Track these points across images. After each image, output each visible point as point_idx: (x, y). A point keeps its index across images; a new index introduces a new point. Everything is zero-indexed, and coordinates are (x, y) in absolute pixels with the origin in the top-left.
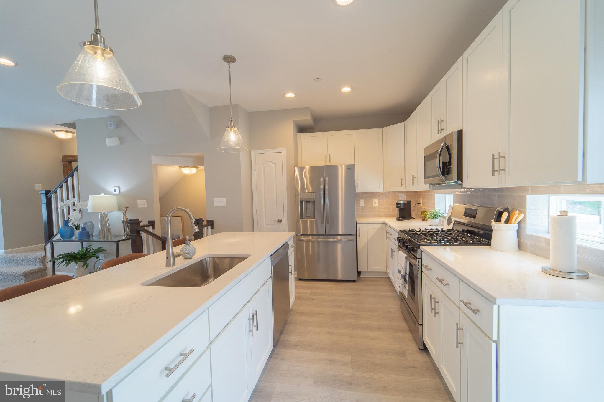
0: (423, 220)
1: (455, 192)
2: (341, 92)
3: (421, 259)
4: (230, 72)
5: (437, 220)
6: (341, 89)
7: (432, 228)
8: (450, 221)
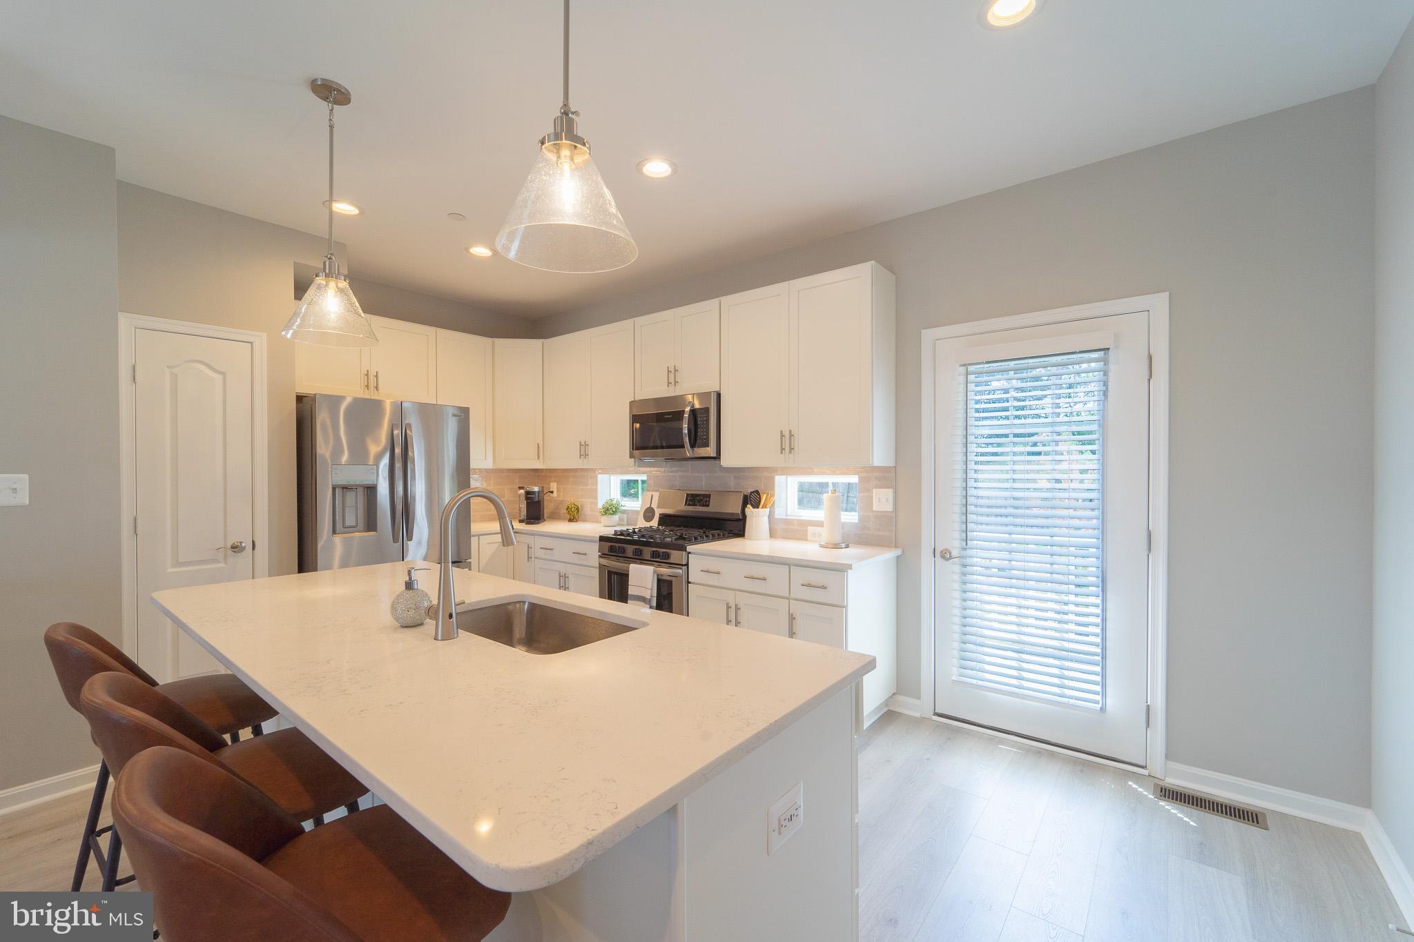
0: (570, 520)
1: (651, 472)
2: (470, 253)
3: (687, 565)
4: (331, 127)
5: (616, 517)
6: (471, 247)
7: (616, 529)
8: (651, 514)
